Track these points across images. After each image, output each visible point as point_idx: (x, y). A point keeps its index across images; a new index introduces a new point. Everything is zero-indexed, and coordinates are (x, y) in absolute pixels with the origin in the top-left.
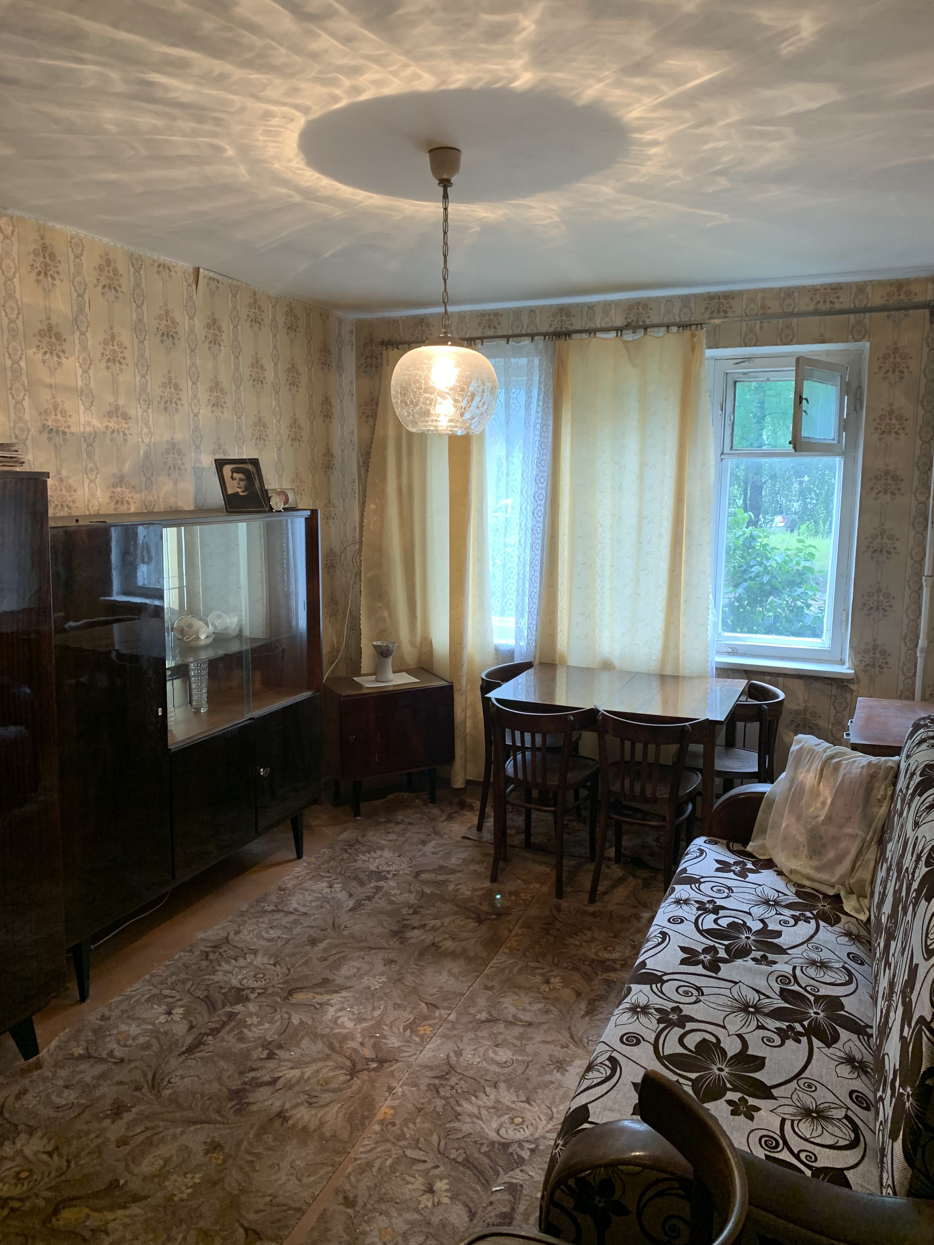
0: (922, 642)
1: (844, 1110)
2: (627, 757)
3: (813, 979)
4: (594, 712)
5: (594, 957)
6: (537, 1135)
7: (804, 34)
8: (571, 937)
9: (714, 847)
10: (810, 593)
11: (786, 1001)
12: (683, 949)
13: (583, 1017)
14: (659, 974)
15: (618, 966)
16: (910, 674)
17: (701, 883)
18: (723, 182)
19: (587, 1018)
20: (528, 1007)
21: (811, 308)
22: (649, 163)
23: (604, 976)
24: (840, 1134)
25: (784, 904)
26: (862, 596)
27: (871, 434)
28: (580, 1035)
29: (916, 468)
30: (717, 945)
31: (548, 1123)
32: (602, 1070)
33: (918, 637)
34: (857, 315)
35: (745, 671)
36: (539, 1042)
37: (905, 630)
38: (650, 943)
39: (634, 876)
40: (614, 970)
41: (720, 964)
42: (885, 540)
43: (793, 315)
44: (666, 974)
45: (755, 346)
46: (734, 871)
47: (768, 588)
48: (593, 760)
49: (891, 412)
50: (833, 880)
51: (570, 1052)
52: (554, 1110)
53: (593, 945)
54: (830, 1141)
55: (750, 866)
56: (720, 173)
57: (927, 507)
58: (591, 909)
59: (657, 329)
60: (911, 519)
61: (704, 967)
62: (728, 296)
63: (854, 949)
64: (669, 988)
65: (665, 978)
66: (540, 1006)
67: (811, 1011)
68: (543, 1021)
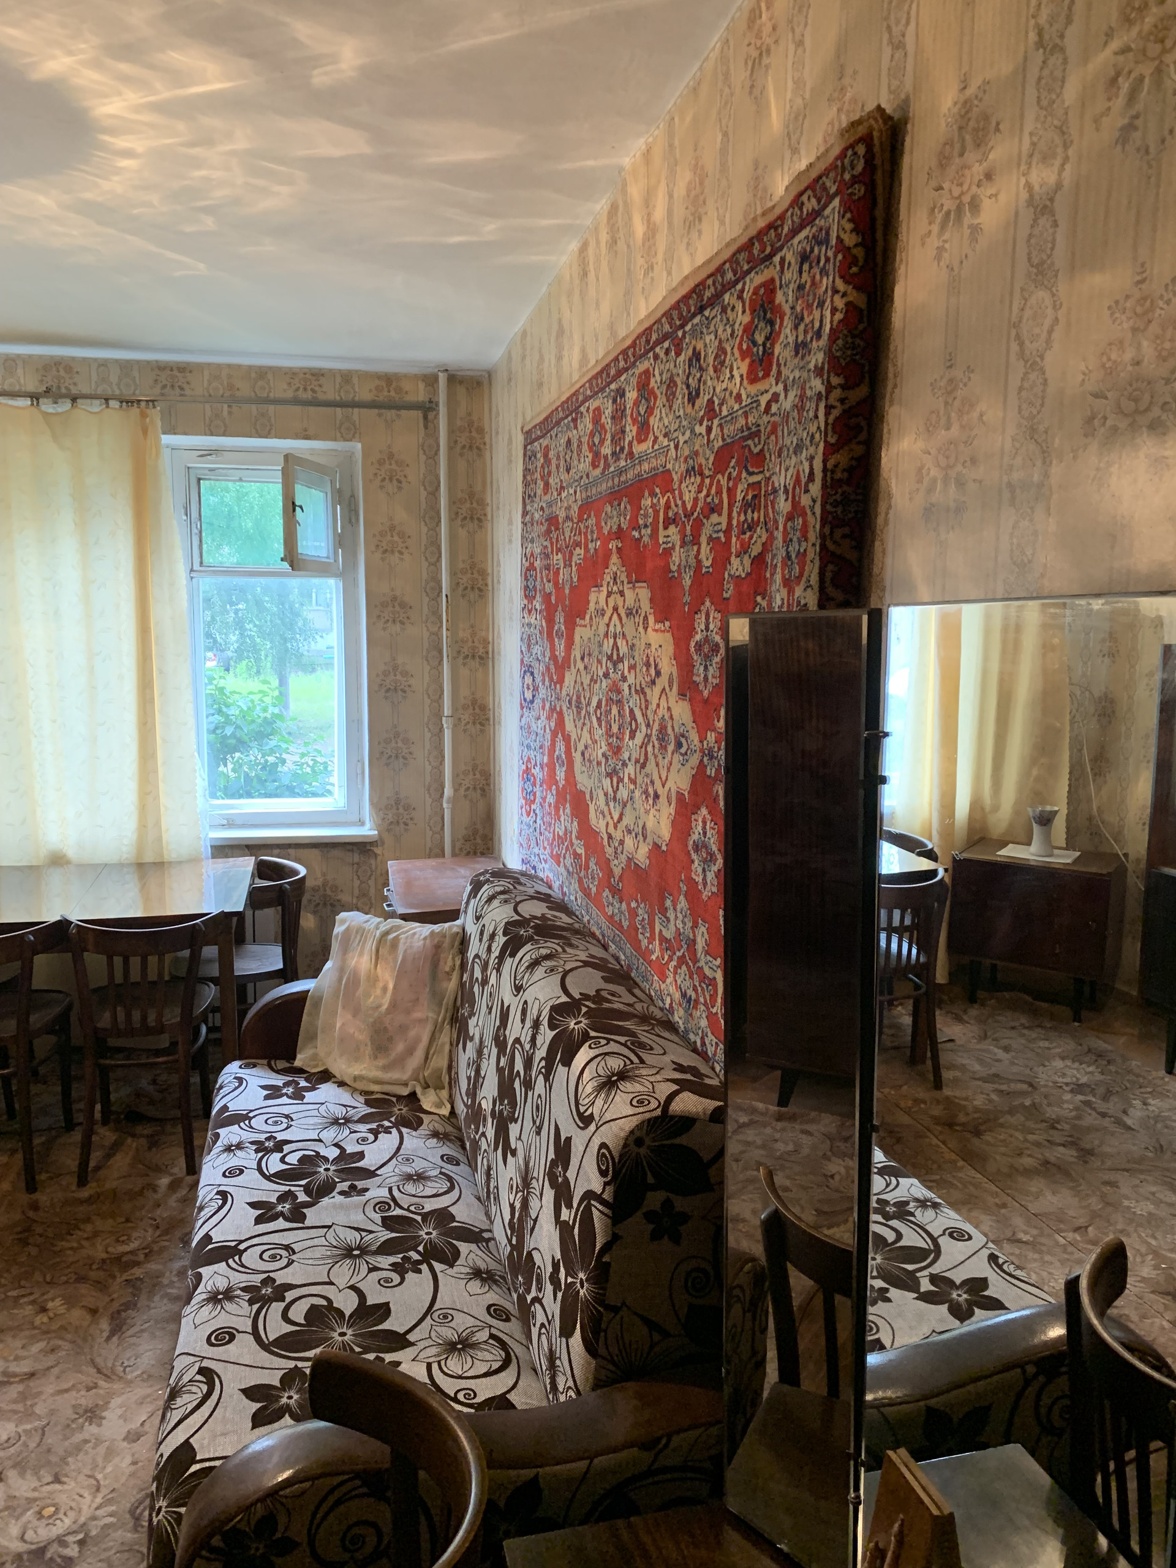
0: (448, 791)
1: (487, 1330)
2: (119, 978)
3: (414, 1196)
4: (63, 924)
5: (104, 1256)
6: (82, 1520)
7: (344, 66)
8: (63, 1240)
9: (254, 1071)
10: (284, 746)
11: (392, 1231)
12: (254, 1205)
13: (108, 1339)
14: (233, 1244)
15: (141, 1257)
16: (438, 828)
17: (250, 1119)
18: (209, 223)
19: (115, 1339)
20: (24, 1353)
21: (290, 394)
22: (116, 178)
23: (125, 1277)
24: (489, 1357)
25: (356, 1119)
26: (379, 743)
27: (373, 552)
28: (110, 1365)
29: (424, 594)
30: (293, 1189)
31: (95, 1497)
32: (194, 1389)
33: (443, 787)
34: (344, 410)
35: (248, 847)
36: (53, 1395)
37: (428, 778)
38: (206, 1210)
39: (133, 1136)
40: (137, 1264)
41: (305, 1210)
42: (399, 677)
43: (268, 401)
44: (241, 1242)
45: (224, 435)
46: (286, 1094)
47: (233, 741)
48: (60, 992)
49: (392, 528)
50: (405, 1077)
51: (101, 1392)
52: (100, 1476)
53: (99, 1239)
54: (483, 1368)
55: (303, 1083)
56: (207, 210)
57: (440, 639)
58: (85, 1193)
59: (89, 401)
60: (425, 653)
61: (287, 1219)
62: (183, 369)
63: (446, 1150)
64: (250, 1258)
65: (242, 1247)
66: (41, 1345)
67: (422, 1233)
68: (50, 1364)
